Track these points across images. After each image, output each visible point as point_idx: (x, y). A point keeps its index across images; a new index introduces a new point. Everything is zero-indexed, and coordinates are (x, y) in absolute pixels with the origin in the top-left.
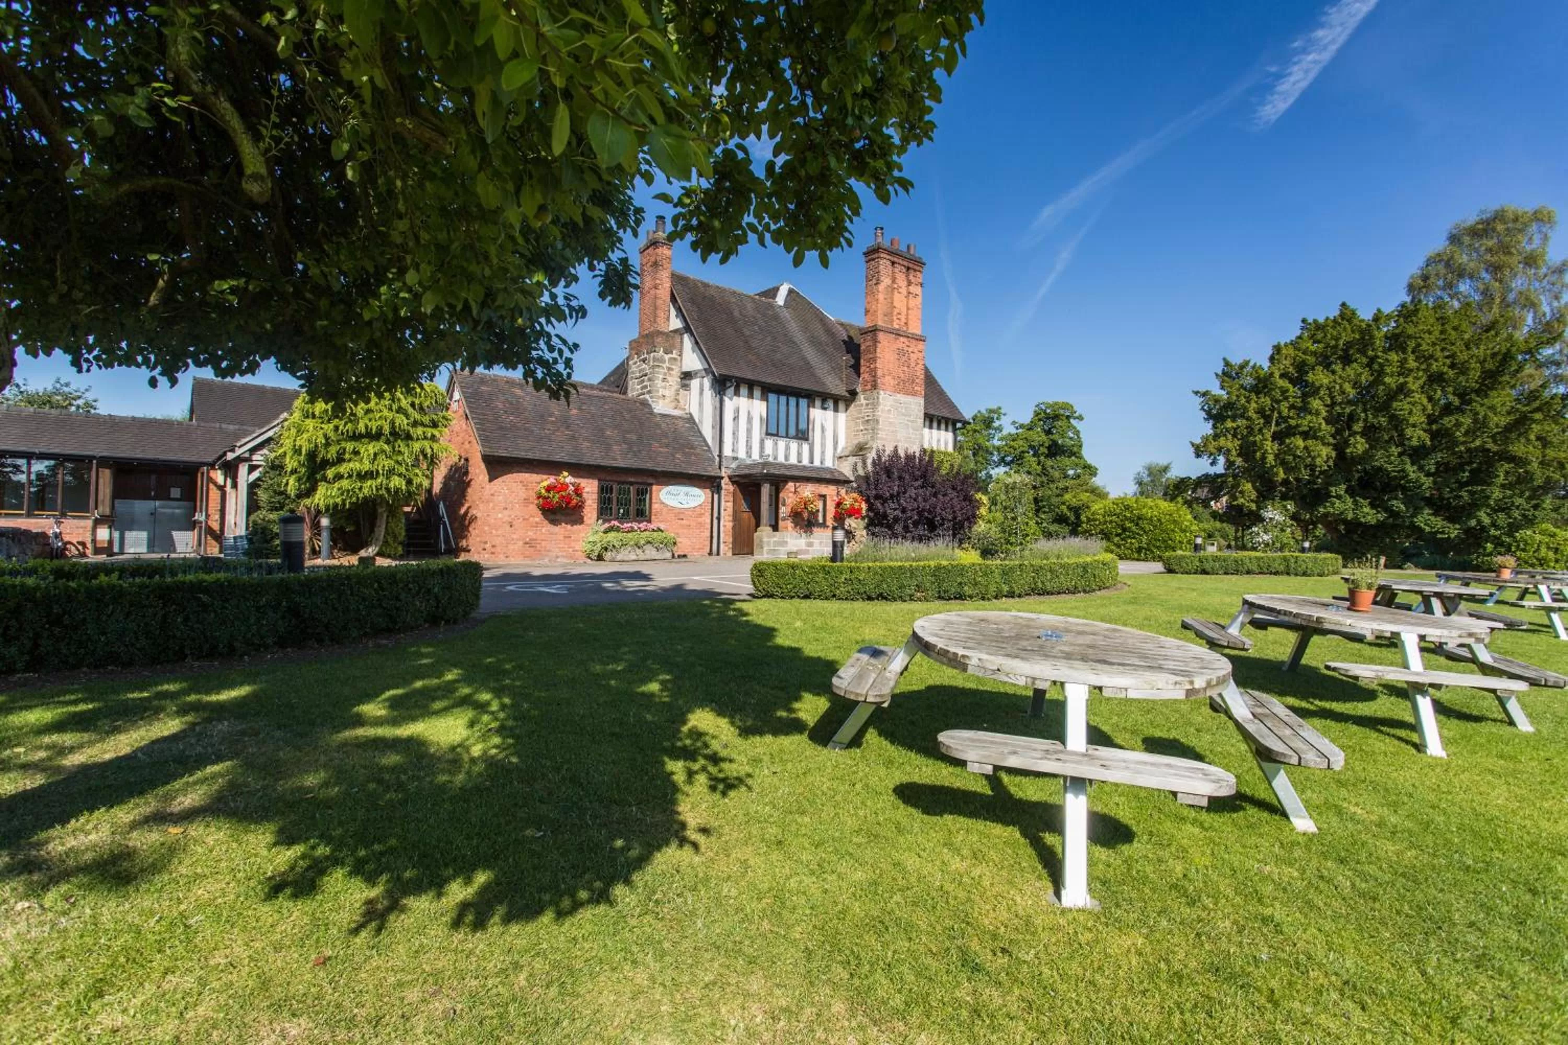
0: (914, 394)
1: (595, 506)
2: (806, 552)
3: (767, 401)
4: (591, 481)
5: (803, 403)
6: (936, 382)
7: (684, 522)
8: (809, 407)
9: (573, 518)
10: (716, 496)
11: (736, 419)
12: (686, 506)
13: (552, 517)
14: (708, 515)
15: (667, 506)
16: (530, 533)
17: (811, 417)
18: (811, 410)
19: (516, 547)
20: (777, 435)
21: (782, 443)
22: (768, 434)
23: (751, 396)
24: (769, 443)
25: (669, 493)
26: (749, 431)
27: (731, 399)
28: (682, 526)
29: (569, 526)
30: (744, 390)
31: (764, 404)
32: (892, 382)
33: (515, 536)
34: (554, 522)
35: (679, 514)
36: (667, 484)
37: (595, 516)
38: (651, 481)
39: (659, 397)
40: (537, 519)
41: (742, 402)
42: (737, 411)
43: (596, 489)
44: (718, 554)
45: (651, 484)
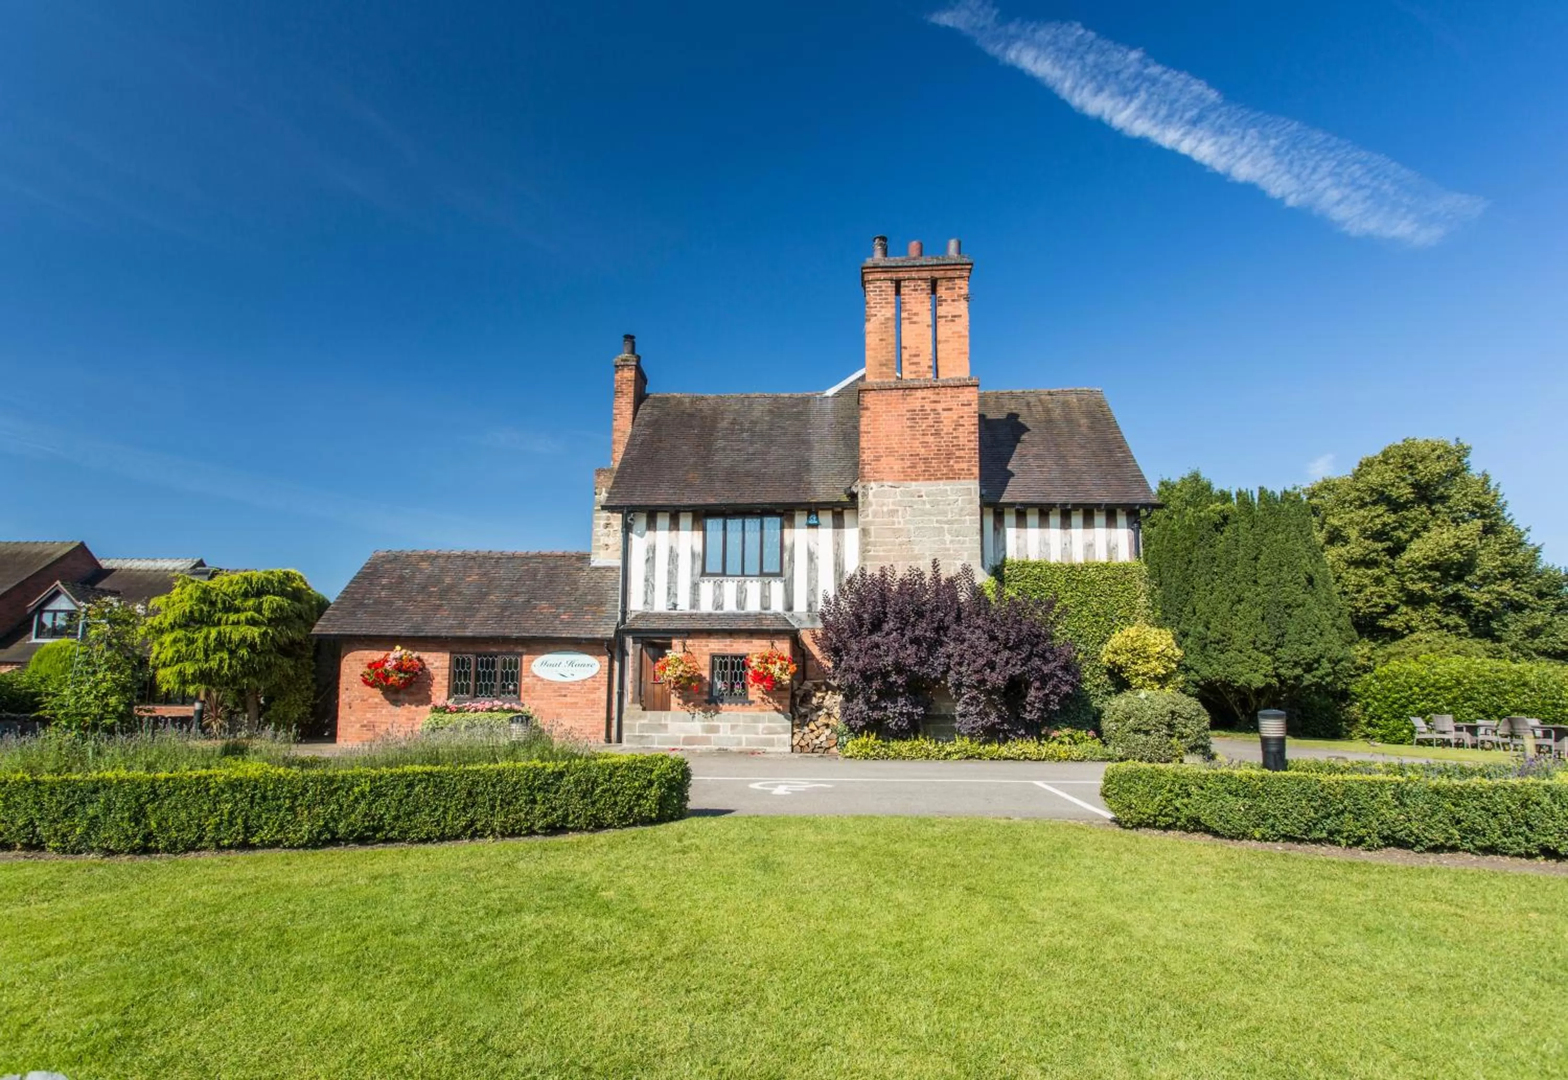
0: (953, 476)
1: (446, 683)
2: (707, 741)
3: (704, 530)
4: (440, 654)
5: (772, 523)
6: (1121, 444)
7: (568, 699)
8: (782, 527)
9: (419, 697)
10: (616, 665)
11: (650, 560)
12: (570, 679)
13: (393, 697)
14: (604, 689)
15: (542, 680)
16: (369, 715)
17: (787, 542)
18: (787, 531)
19: (353, 730)
20: (724, 574)
21: (730, 587)
22: (704, 573)
23: (675, 525)
24: (707, 588)
25: (544, 664)
26: (672, 575)
27: (642, 536)
28: (566, 705)
29: (413, 707)
30: (663, 520)
31: (698, 535)
32: (897, 466)
33: (353, 719)
34: (395, 702)
35: (561, 690)
36: (542, 653)
37: (445, 694)
38: (520, 650)
39: (599, 547)
40: (377, 700)
41: (662, 537)
42: (652, 549)
43: (447, 664)
44: (620, 740)
45: (521, 654)
